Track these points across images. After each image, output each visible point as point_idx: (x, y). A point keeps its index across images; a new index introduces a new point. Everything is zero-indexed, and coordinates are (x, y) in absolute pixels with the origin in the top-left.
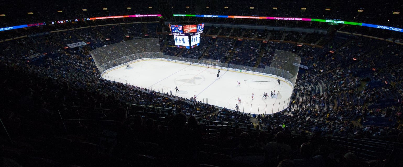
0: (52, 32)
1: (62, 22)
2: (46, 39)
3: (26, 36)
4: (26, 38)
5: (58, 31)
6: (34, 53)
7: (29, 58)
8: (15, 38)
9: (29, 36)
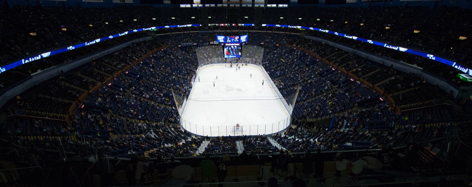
0: (215, 31)
1: (223, 25)
2: (206, 35)
3: (198, 31)
4: (197, 33)
5: (219, 31)
6: (191, 42)
7: (183, 44)
8: (191, 32)
9: (200, 32)
